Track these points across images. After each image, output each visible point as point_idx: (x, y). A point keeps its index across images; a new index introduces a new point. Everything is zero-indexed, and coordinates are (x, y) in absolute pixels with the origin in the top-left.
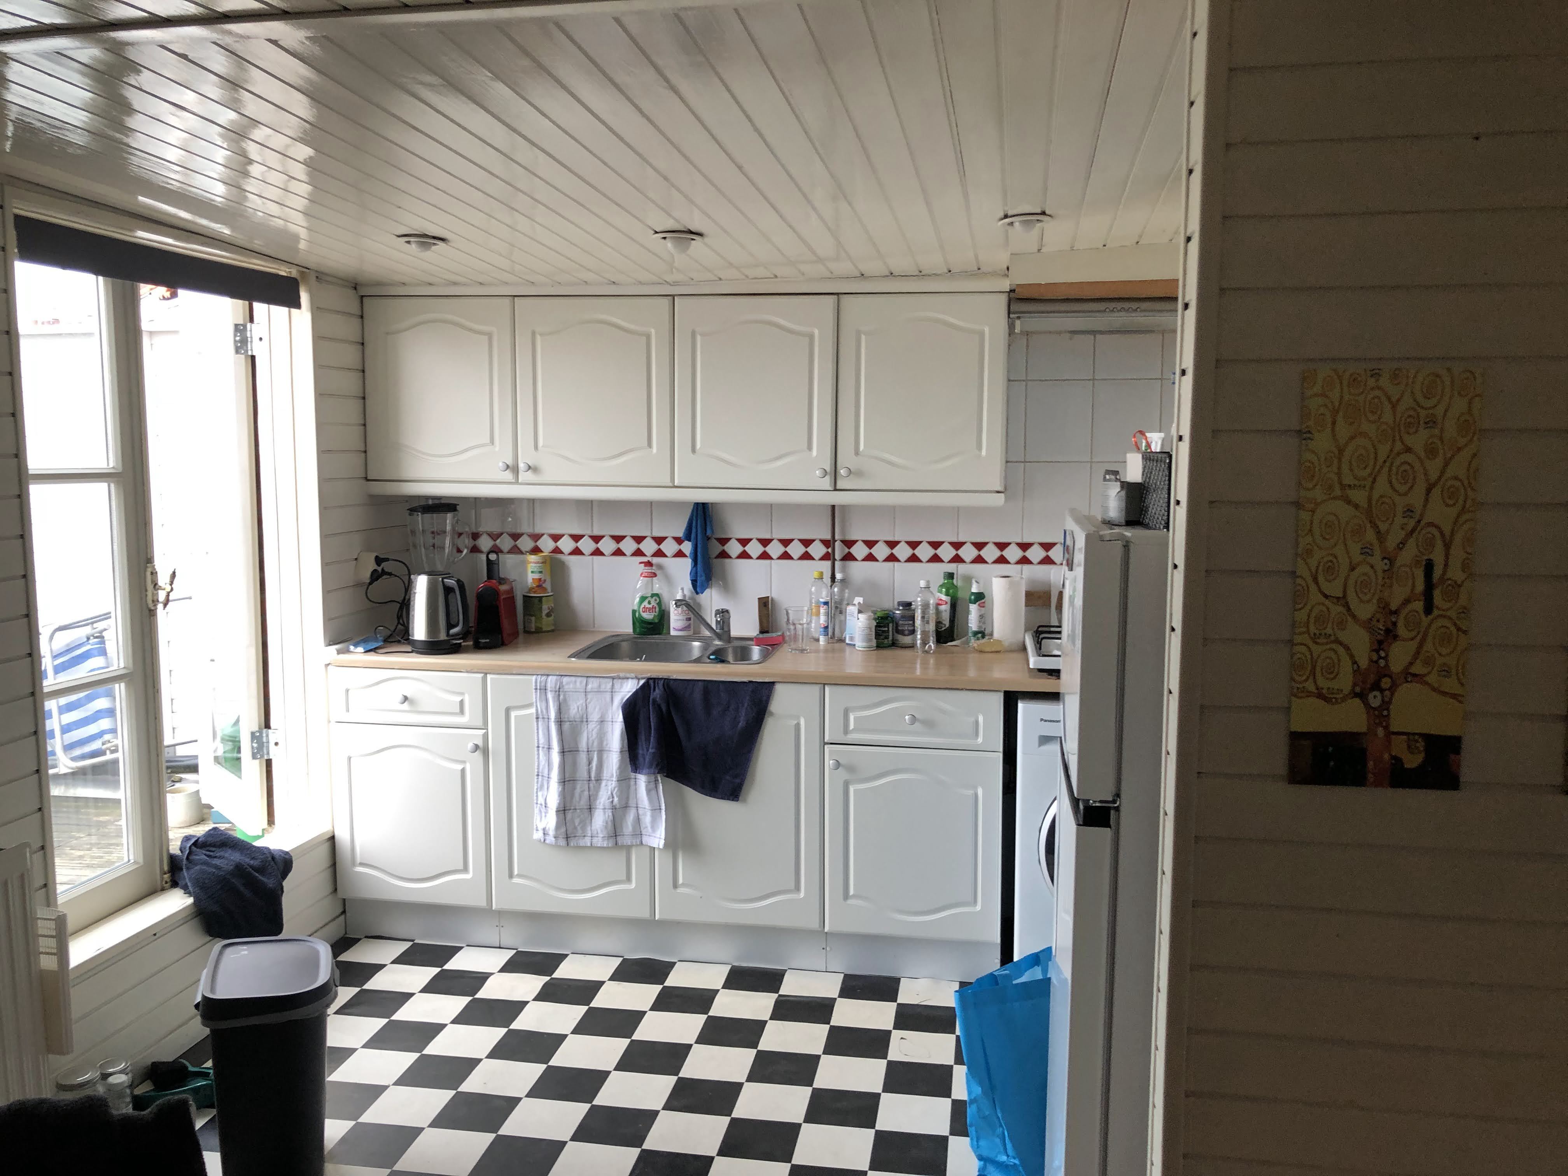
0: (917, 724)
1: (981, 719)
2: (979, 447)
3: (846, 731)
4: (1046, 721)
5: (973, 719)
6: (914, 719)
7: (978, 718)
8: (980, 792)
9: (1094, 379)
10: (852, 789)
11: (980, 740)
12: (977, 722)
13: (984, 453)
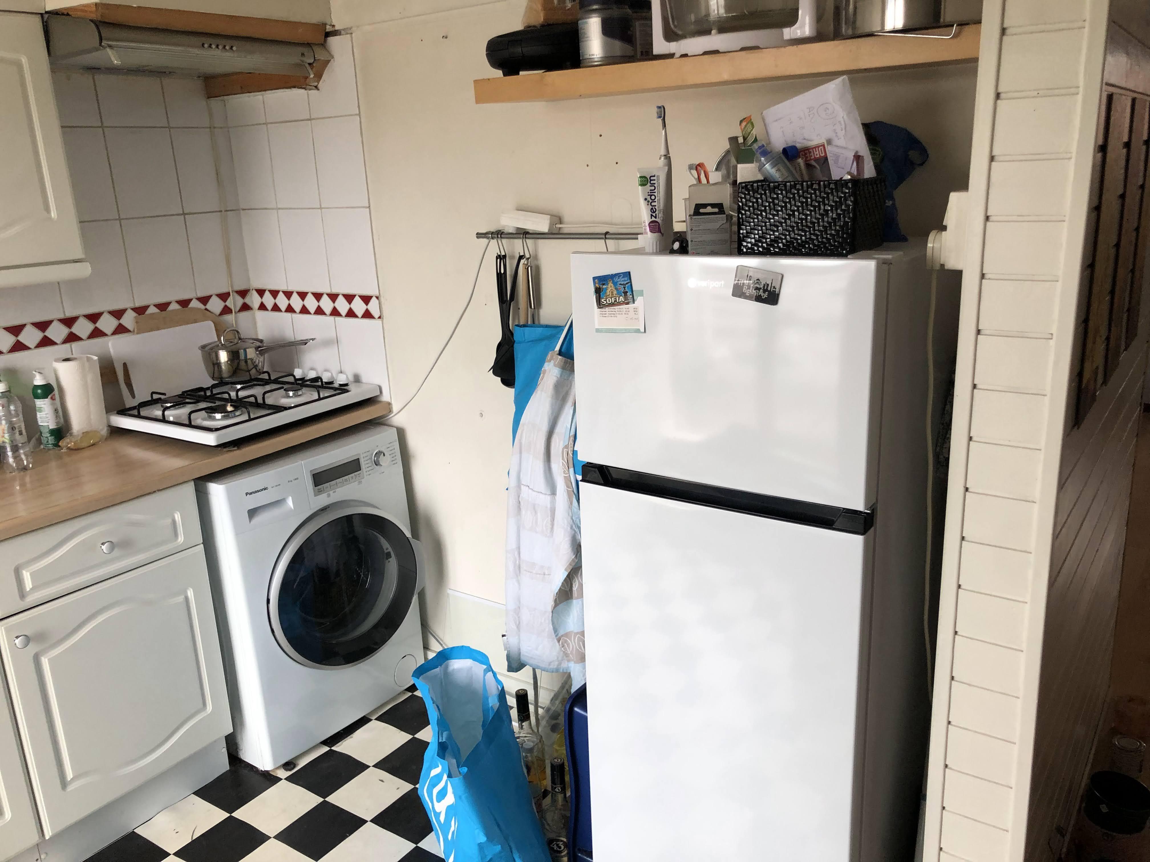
0: (116, 550)
1: (178, 517)
2: (47, 210)
3: (23, 594)
4: (251, 494)
5: (169, 521)
6: (113, 546)
7: (174, 517)
8: (190, 593)
9: (102, 127)
10: (45, 662)
11: (181, 539)
12: (174, 522)
13: (54, 214)
